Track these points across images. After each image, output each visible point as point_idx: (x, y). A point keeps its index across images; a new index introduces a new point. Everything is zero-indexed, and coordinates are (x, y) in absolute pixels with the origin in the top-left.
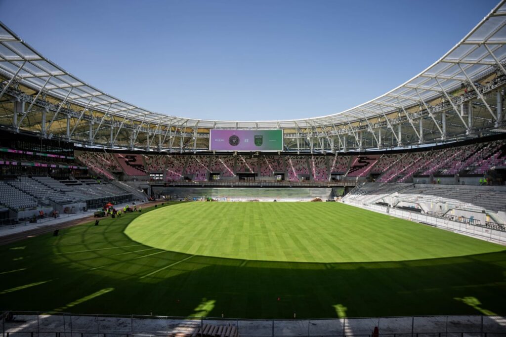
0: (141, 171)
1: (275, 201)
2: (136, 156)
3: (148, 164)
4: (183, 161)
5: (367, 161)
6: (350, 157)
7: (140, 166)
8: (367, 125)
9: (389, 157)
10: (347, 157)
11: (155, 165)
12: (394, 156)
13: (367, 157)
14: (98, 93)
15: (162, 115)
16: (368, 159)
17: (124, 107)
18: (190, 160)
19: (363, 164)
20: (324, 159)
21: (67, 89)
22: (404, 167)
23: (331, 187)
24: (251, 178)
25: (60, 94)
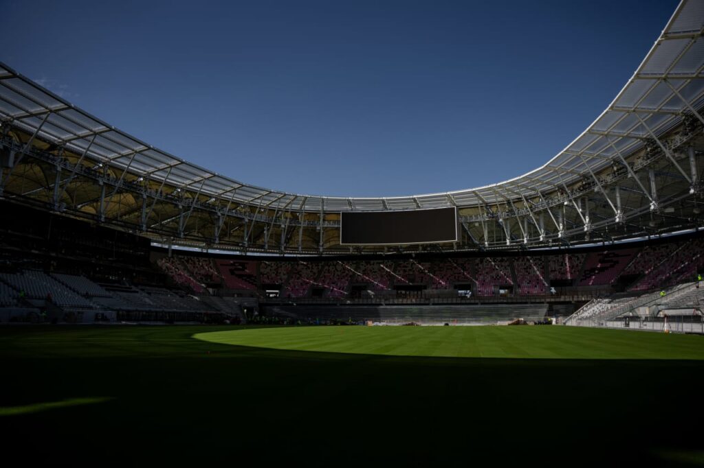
0: (250, 283)
1: (447, 324)
2: (247, 263)
3: (263, 275)
4: (315, 270)
5: (615, 259)
6: (585, 255)
7: (249, 276)
8: (593, 182)
9: (655, 249)
10: (580, 255)
11: (273, 275)
12: (663, 247)
13: (614, 253)
14: (142, 148)
15: (262, 190)
16: (617, 256)
17: (198, 176)
18: (327, 267)
19: (608, 265)
20: (540, 260)
21: (89, 138)
22: (683, 263)
23: (548, 303)
24: (416, 293)
25: (95, 153)
